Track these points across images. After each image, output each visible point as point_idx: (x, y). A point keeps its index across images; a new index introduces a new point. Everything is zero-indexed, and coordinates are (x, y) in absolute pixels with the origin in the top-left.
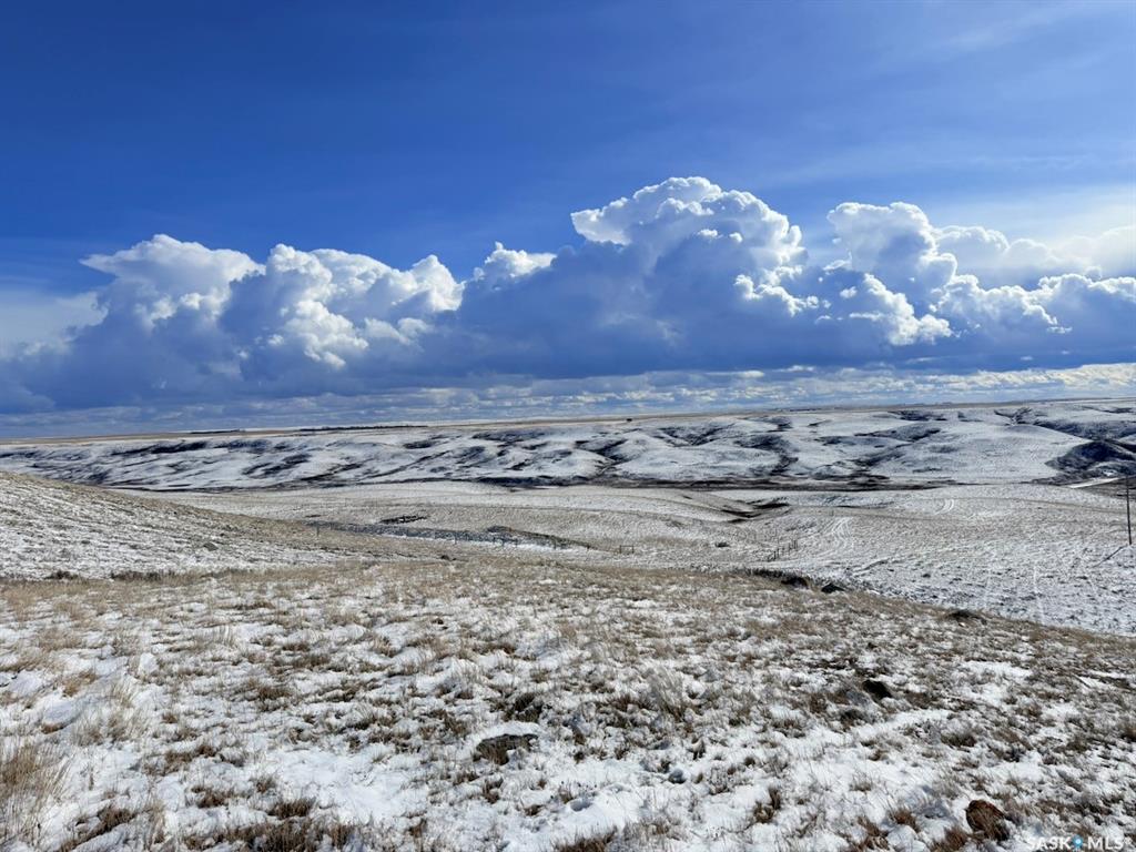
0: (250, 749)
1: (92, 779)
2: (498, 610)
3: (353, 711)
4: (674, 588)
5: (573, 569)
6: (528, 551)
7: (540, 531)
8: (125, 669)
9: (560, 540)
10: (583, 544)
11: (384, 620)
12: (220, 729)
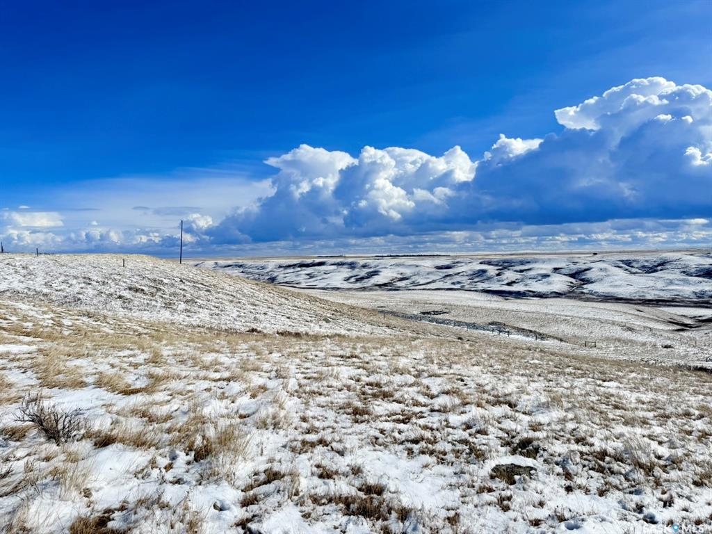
0: (348, 446)
1: (262, 450)
2: (502, 377)
3: (410, 431)
4: (633, 375)
5: (552, 354)
6: (517, 340)
7: (525, 326)
8: (282, 386)
9: (540, 334)
10: (557, 338)
11: (426, 375)
12: (331, 430)
